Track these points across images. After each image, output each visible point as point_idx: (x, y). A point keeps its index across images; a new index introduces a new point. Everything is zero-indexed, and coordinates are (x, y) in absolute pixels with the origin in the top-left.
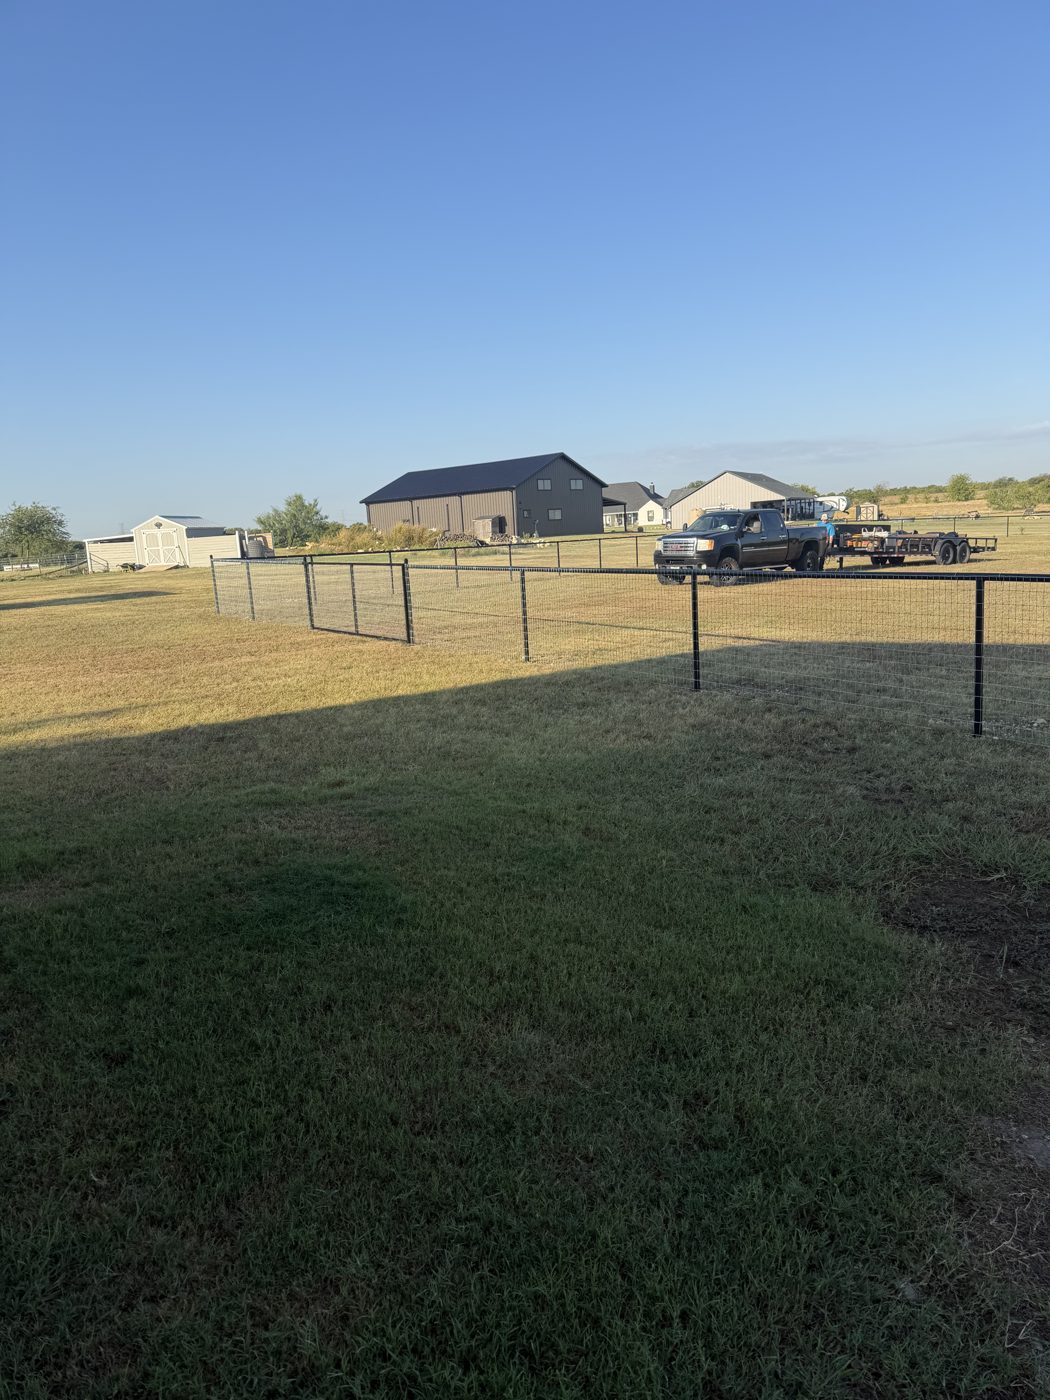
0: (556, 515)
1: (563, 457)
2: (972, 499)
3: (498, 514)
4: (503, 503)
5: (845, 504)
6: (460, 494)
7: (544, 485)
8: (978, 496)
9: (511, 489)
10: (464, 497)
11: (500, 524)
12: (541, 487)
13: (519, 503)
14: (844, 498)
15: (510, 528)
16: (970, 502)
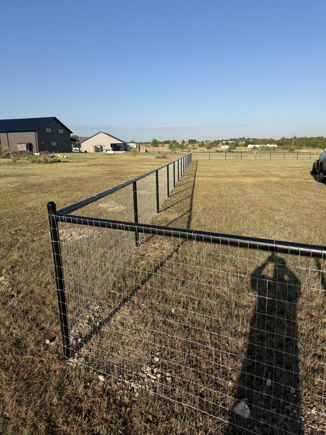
0: (54, 144)
1: (55, 119)
2: (158, 146)
3: (28, 142)
4: (31, 137)
5: (136, 146)
6: (7, 132)
7: (49, 130)
8: (159, 146)
9: (35, 131)
10: (9, 134)
11: (30, 147)
12: (47, 131)
13: (39, 137)
14: (135, 144)
15: (35, 148)
16: (158, 148)
